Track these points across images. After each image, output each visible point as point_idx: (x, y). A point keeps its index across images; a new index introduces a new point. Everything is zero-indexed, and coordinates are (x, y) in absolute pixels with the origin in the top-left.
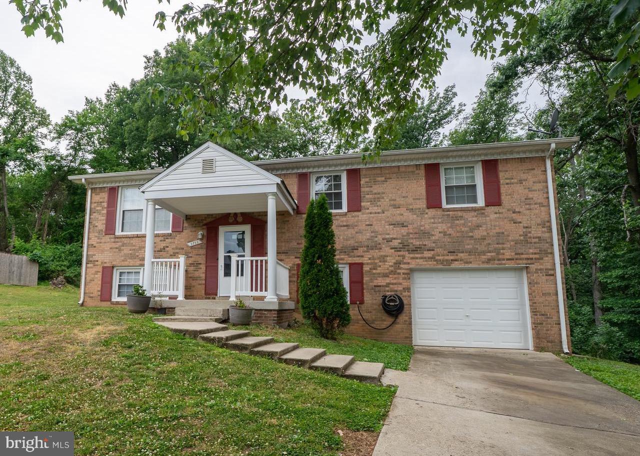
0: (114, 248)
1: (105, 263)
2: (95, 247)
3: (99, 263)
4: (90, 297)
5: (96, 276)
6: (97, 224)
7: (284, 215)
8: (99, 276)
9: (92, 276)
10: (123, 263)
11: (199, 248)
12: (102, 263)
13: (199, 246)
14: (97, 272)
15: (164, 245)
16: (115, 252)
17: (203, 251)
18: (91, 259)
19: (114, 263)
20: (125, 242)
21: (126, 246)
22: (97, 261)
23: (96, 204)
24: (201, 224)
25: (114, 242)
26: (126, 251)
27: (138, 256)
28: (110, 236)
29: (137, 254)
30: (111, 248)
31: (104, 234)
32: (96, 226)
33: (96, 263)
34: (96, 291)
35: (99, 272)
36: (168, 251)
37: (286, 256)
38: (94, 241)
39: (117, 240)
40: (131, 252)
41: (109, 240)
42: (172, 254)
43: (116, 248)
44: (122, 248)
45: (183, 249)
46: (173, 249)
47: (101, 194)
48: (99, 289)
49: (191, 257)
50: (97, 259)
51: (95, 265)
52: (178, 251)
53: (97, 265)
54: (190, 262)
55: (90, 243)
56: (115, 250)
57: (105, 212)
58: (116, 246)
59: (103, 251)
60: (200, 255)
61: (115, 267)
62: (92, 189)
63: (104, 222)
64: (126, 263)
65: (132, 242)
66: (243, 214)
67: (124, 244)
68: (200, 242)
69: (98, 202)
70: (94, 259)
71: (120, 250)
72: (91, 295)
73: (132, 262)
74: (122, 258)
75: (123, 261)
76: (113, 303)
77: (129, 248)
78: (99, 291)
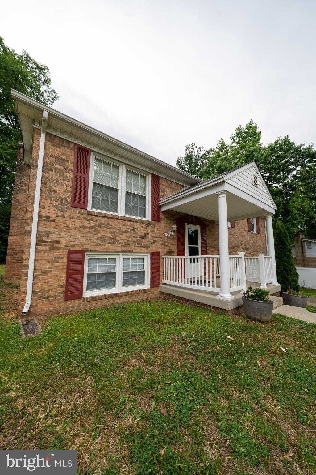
0: (86, 228)
1: (73, 246)
2: (53, 221)
3: (62, 245)
4: (44, 298)
5: (56, 264)
6: (54, 188)
7: (212, 223)
8: (63, 264)
9: (48, 265)
10: (99, 247)
11: (172, 239)
12: (66, 246)
13: (172, 237)
14: (57, 259)
15: (146, 232)
16: (87, 233)
17: (175, 242)
18: (45, 239)
19: (88, 247)
20: (102, 222)
21: (104, 227)
22: (58, 242)
23: (53, 159)
24: (173, 219)
25: (87, 220)
26: (104, 233)
27: (118, 241)
28: (80, 210)
29: (118, 238)
30: (81, 227)
31: (69, 205)
32: (55, 191)
33: (57, 245)
34: (56, 287)
35: (62, 258)
36: (148, 239)
37: (214, 249)
38: (52, 212)
39: (90, 217)
40: (110, 235)
41: (78, 215)
42: (152, 241)
43: (90, 228)
44: (98, 229)
45: (161, 238)
46: (153, 237)
47: (62, 148)
48: (63, 282)
49: (167, 246)
50: (57, 240)
51: (53, 249)
52: (156, 239)
53: (58, 249)
54: (167, 250)
55: (42, 214)
56: (87, 230)
57: (70, 175)
58: (88, 225)
59: (68, 229)
60: (173, 244)
61: (89, 251)
62: (47, 134)
63: (70, 189)
64: (104, 248)
65: (111, 223)
66: (196, 217)
67: (101, 224)
68: (173, 234)
69: (57, 158)
70: (53, 240)
71: (95, 231)
72: (46, 294)
73: (111, 247)
74: (99, 242)
75: (100, 245)
76: (86, 300)
77: (108, 230)
78: (62, 286)
